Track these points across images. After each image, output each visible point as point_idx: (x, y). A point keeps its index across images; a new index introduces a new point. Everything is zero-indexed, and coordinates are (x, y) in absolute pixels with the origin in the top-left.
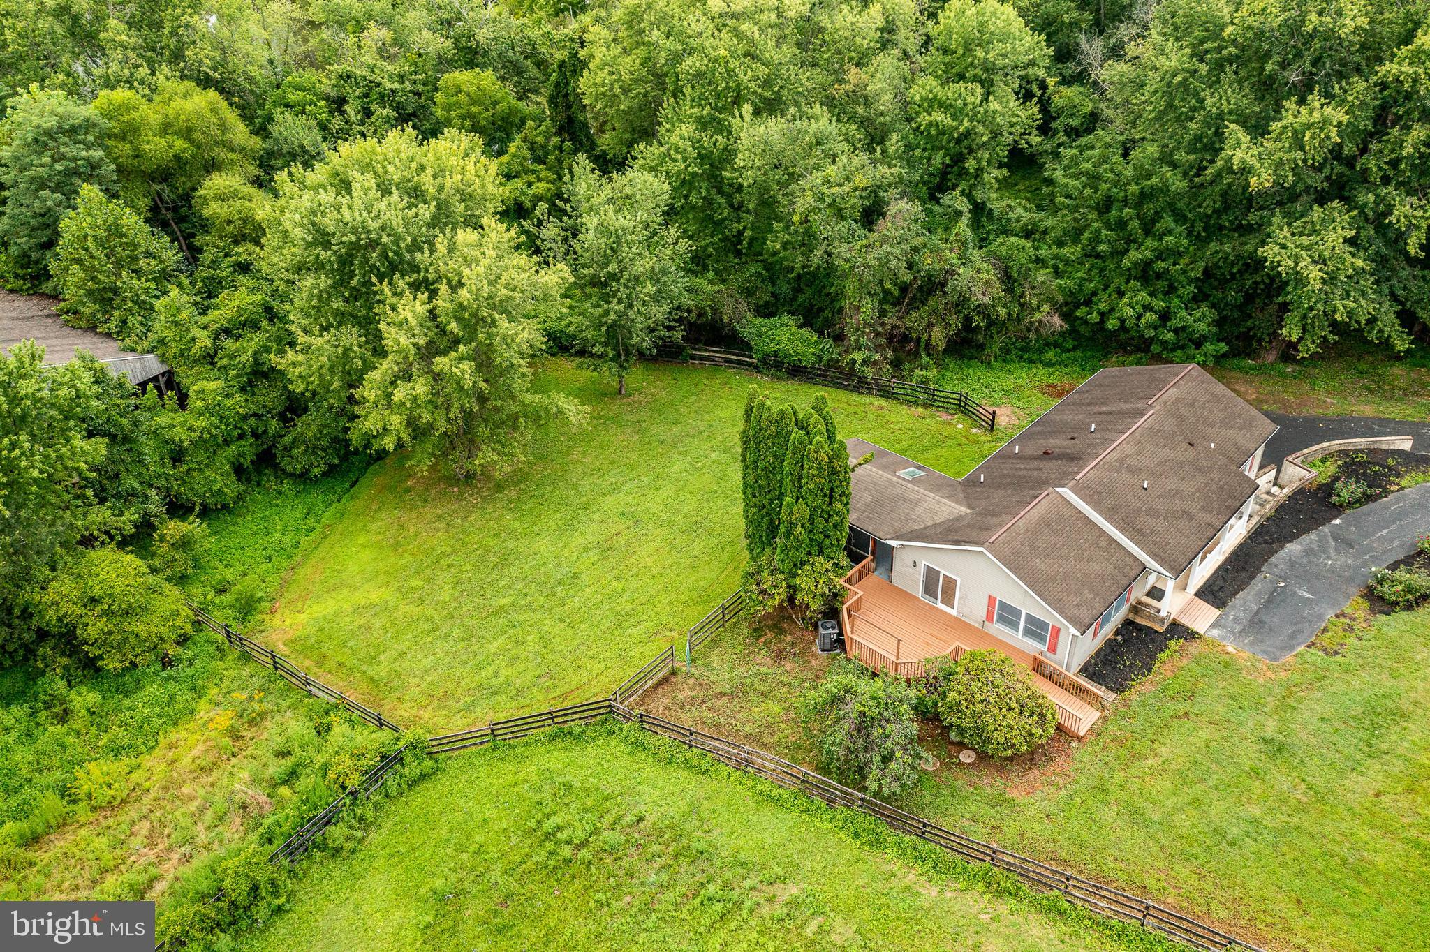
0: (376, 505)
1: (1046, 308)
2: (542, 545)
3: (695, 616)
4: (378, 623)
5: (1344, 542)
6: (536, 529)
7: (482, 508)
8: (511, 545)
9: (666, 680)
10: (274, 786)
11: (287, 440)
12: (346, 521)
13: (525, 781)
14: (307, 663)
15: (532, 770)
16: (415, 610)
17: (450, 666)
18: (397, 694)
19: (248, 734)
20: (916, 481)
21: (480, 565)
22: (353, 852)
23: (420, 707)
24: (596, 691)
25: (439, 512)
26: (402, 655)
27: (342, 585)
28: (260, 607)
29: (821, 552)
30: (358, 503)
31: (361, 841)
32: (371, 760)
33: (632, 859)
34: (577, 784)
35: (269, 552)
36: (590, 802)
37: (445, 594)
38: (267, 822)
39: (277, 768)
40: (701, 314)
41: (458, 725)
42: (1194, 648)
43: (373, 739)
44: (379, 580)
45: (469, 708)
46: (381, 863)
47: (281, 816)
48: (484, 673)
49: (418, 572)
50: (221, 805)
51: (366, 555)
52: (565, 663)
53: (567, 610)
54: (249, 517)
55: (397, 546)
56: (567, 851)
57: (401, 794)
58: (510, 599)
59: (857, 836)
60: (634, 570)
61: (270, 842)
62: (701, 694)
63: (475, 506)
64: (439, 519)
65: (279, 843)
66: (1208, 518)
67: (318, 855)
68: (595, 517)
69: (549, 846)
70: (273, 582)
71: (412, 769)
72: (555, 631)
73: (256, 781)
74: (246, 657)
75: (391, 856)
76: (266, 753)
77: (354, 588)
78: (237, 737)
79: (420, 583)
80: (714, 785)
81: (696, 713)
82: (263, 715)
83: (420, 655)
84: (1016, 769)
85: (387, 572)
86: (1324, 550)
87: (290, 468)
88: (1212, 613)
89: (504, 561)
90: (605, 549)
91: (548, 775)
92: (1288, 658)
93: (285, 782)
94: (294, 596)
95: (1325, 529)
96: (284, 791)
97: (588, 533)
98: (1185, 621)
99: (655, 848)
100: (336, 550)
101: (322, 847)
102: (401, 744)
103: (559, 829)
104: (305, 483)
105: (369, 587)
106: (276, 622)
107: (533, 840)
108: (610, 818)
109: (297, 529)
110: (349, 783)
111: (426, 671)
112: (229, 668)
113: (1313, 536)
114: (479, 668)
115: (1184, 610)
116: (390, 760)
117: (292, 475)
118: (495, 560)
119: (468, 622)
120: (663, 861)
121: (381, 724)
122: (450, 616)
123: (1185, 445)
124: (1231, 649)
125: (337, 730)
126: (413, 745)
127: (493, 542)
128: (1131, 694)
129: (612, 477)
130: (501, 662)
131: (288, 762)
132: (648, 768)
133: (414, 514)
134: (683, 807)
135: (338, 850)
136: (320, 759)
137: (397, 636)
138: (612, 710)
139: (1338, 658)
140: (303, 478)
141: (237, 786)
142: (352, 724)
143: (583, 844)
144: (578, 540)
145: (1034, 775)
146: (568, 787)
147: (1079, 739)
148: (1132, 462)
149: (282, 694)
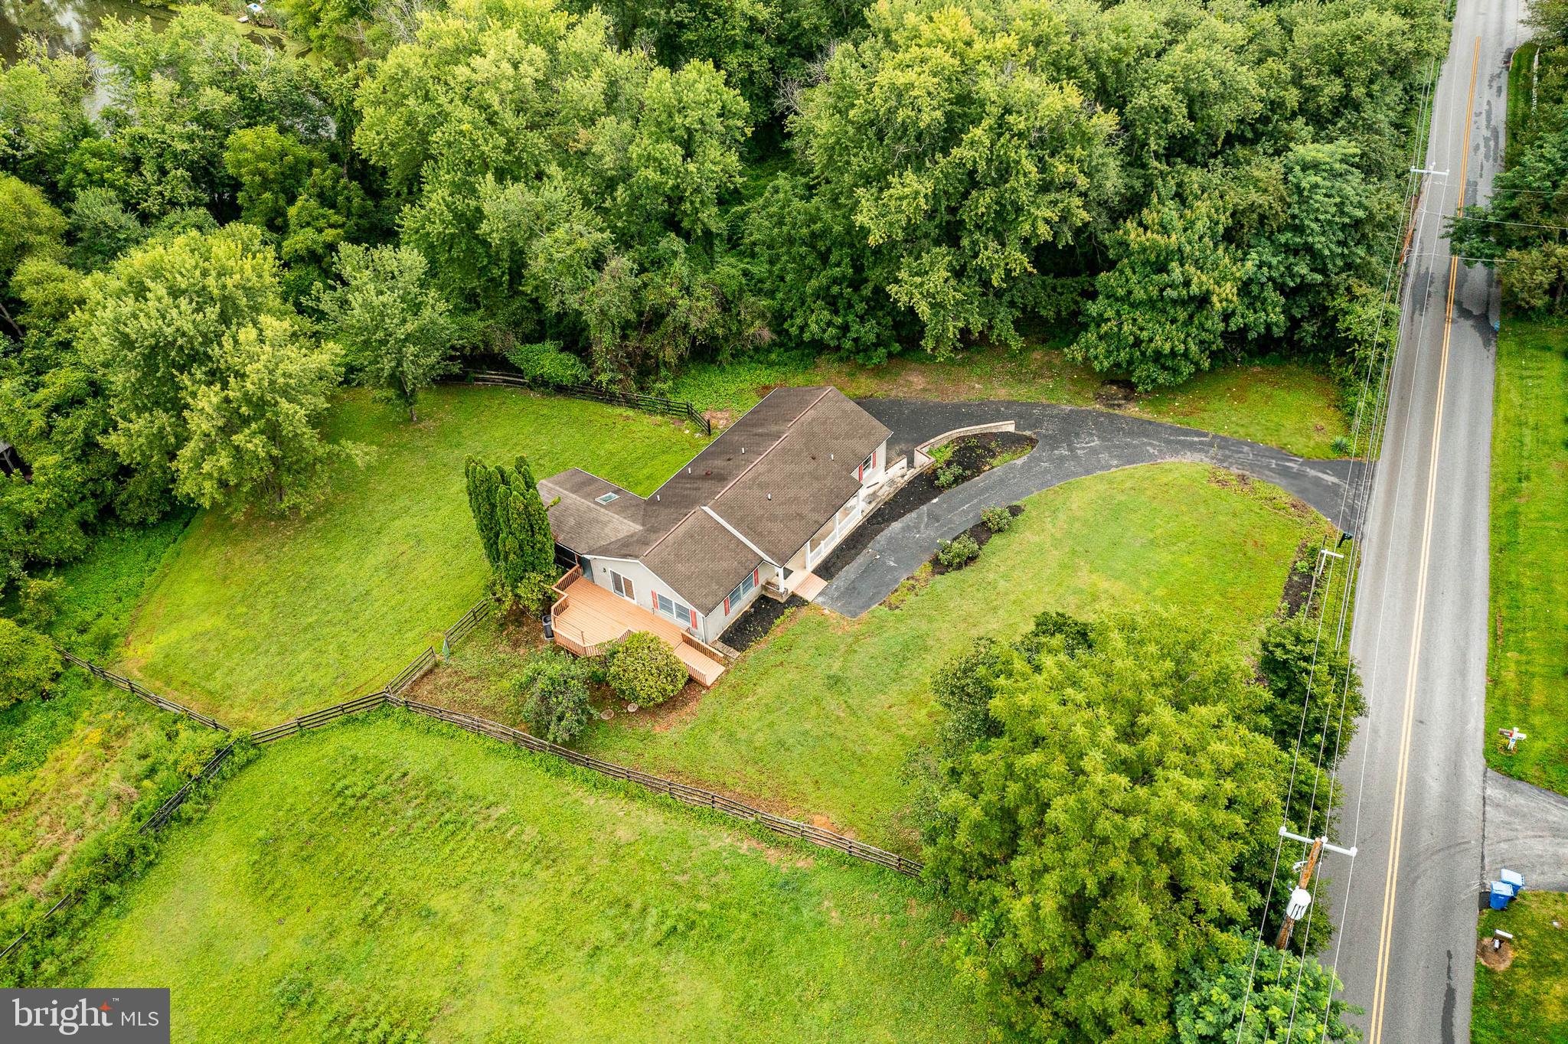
0: (206, 542)
1: (757, 323)
2: (341, 568)
3: (456, 617)
4: (212, 646)
5: (934, 517)
6: (338, 554)
7: (295, 539)
8: (317, 570)
9: (430, 671)
10: (140, 780)
11: (123, 497)
12: (182, 560)
13: (324, 756)
14: (158, 684)
15: (330, 749)
16: (241, 634)
17: (269, 676)
18: (229, 702)
19: (115, 744)
20: (610, 506)
21: (291, 590)
22: (201, 820)
23: (247, 710)
24: (376, 687)
25: (259, 545)
26: (231, 671)
27: (181, 617)
28: (116, 642)
29: (534, 569)
30: (191, 543)
31: (206, 812)
32: (209, 755)
33: (398, 802)
34: (361, 755)
35: (120, 593)
36: (370, 767)
37: (265, 618)
38: (136, 806)
39: (141, 767)
40: (475, 348)
41: (276, 721)
42: (804, 612)
43: (209, 739)
44: (212, 610)
45: (283, 708)
46: (222, 825)
47: (146, 802)
48: (295, 679)
49: (243, 600)
50: (100, 797)
51: (199, 590)
52: (356, 665)
53: (360, 622)
54: (99, 564)
55: (225, 579)
56: (351, 802)
57: (234, 775)
58: (315, 617)
59: (548, 770)
60: (414, 584)
61: (139, 820)
62: (455, 679)
63: (289, 538)
64: (260, 551)
65: (146, 820)
66: (815, 516)
67: (175, 824)
68: (386, 540)
69: (340, 800)
70: (125, 619)
71: (240, 757)
72: (351, 640)
73: (125, 778)
74: (108, 685)
75: (229, 819)
76: (131, 758)
77: (192, 619)
78: (108, 748)
79: (244, 610)
80: (457, 746)
81: (450, 694)
82: (126, 729)
83: (246, 669)
84: (662, 713)
85: (218, 603)
86: (917, 527)
87: (128, 519)
88: (820, 584)
89: (311, 585)
90: (392, 567)
91: (342, 750)
92: (865, 615)
93: (147, 777)
94: (143, 630)
95: (924, 508)
96: (146, 783)
97: (379, 555)
98: (800, 593)
99: (413, 793)
100: (176, 587)
101: (178, 818)
102: (231, 740)
103: (347, 788)
104: (144, 529)
105: (204, 616)
106: (130, 653)
107: (329, 797)
108: (383, 776)
109: (141, 570)
110: (193, 773)
111: (251, 681)
112: (96, 695)
113: (914, 514)
114: (291, 675)
115: (803, 584)
116: (223, 753)
117: (131, 525)
118: (304, 584)
119: (283, 639)
120: (418, 801)
121: (217, 727)
122: (269, 636)
123: (809, 459)
124: (826, 612)
125: (183, 735)
126: (239, 741)
127: (304, 569)
128: (750, 653)
129: (403, 501)
130: (308, 668)
131: (149, 761)
132: (412, 737)
133: (238, 548)
134: (435, 762)
135: (190, 820)
136: (171, 758)
137: (228, 655)
138: (386, 699)
139: (897, 611)
140: (142, 524)
141: (112, 783)
142: (194, 729)
143: (364, 796)
144: (371, 561)
145: (673, 716)
146: (355, 758)
147: (708, 688)
148: (762, 479)
149: (140, 710)
